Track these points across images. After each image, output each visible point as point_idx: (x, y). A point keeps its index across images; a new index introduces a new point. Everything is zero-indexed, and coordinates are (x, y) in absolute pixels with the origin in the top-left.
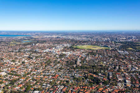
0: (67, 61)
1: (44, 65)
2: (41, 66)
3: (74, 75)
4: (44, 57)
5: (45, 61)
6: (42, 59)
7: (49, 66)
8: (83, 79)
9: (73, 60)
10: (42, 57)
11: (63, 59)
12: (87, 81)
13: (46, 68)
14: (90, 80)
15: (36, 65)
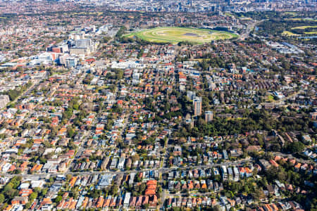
0: (146, 101)
1: (63, 133)
2: (51, 138)
3: (221, 171)
4: (46, 91)
5: (59, 112)
6: (40, 100)
7: (86, 133)
8: (260, 184)
9: (164, 92)
10: (35, 91)
11: (124, 92)
12: (280, 190)
13: (76, 143)
14: (291, 187)
15: (26, 133)
